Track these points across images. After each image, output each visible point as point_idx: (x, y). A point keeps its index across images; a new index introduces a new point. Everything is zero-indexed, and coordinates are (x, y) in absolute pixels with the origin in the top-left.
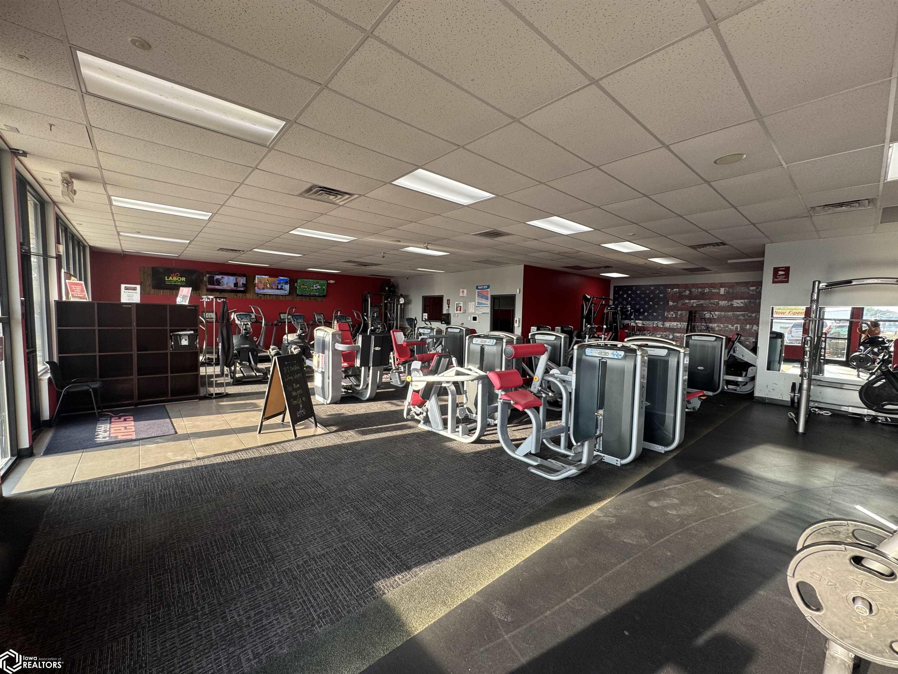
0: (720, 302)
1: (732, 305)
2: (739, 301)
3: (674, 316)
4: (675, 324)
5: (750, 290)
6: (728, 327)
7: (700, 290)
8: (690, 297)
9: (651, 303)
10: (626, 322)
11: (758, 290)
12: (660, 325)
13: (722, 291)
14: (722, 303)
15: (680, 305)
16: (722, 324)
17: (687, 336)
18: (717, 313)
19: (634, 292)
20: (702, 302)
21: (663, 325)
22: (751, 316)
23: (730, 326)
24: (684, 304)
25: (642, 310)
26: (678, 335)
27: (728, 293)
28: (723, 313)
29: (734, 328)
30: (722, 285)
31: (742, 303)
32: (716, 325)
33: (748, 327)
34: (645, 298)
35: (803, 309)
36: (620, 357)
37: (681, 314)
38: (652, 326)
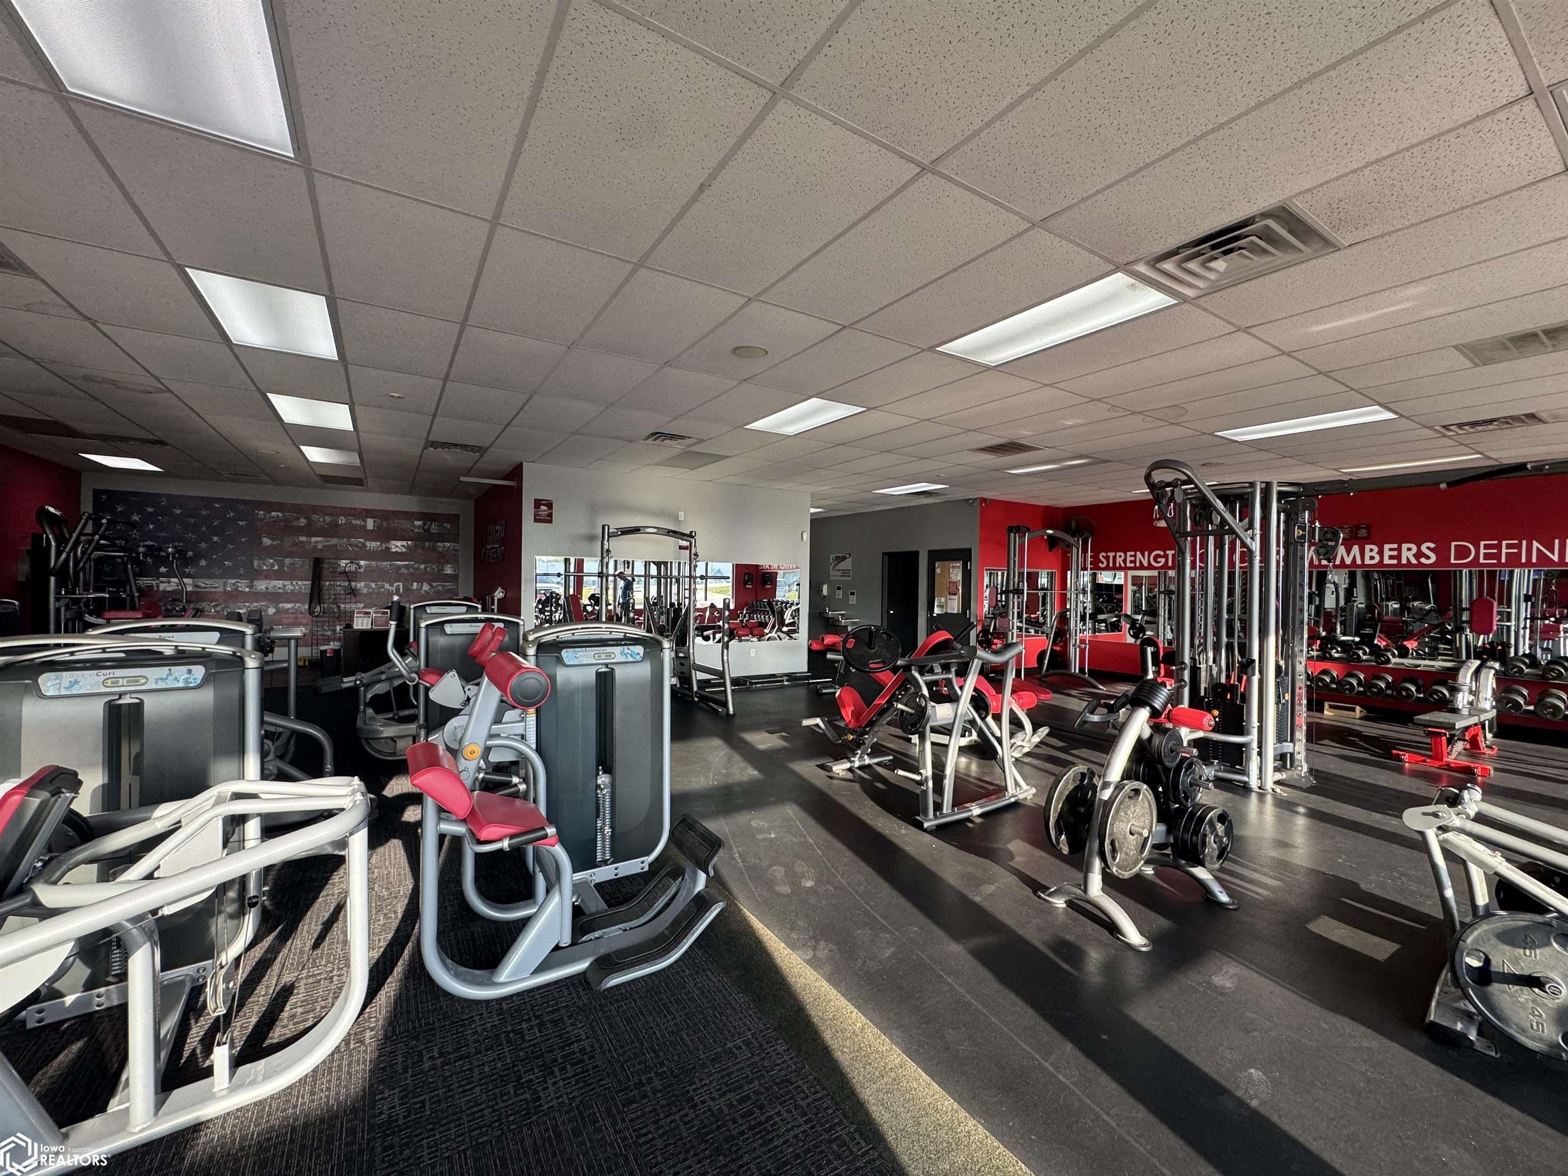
0: (368, 544)
1: (388, 549)
2: (399, 543)
3: (276, 567)
5: (414, 526)
6: (383, 587)
7: (328, 519)
8: (310, 531)
9: (215, 539)
13: (370, 524)
15: (287, 544)
18: (362, 563)
19: (165, 511)
20: (334, 541)
21: (251, 587)
22: (418, 569)
24: (297, 544)
25: (190, 554)
26: (289, 606)
27: (380, 527)
28: (374, 563)
29: (394, 588)
30: (369, 513)
31: (403, 546)
32: (363, 584)
34: (197, 526)
37: (293, 564)
38: (221, 589)
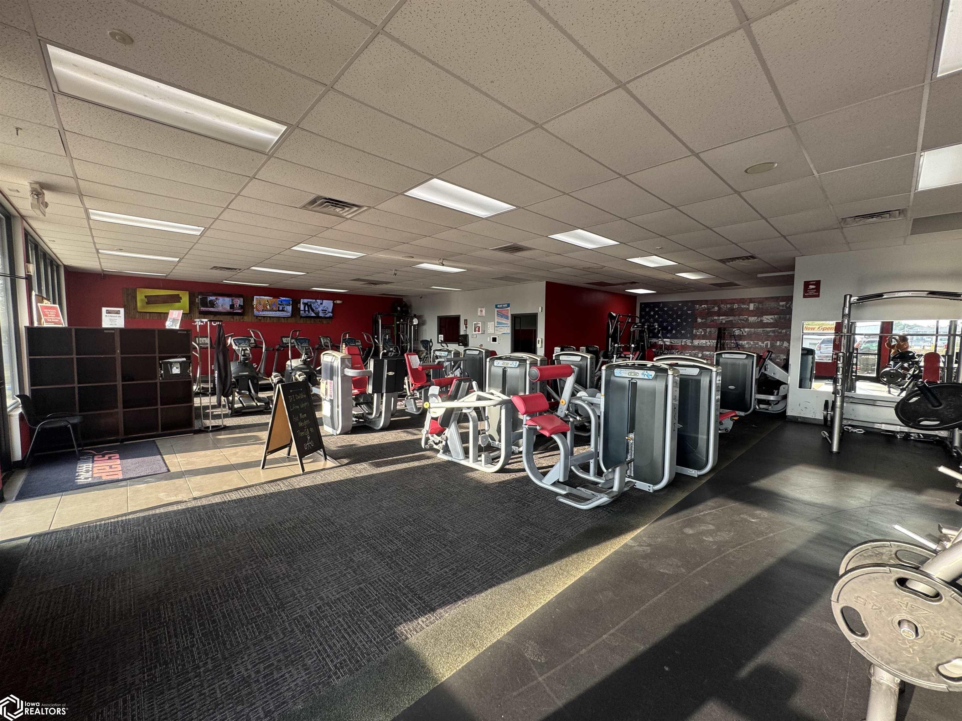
0: (750, 318)
1: (761, 321)
2: (769, 317)
3: (703, 333)
4: (704, 341)
5: (779, 305)
6: (758, 344)
7: (729, 306)
8: (719, 314)
9: (679, 320)
10: (654, 340)
11: (788, 305)
12: (689, 342)
13: (752, 307)
14: (752, 319)
15: (708, 321)
16: (751, 341)
17: (717, 354)
18: (746, 330)
19: (662, 309)
20: (731, 318)
21: (692, 343)
22: (781, 333)
23: (760, 343)
24: (713, 321)
25: (669, 328)
26: (708, 353)
27: (757, 308)
28: (753, 330)
29: (764, 345)
30: (751, 301)
31: (772, 318)
32: (746, 342)
33: (778, 343)
34: (673, 315)
35: (833, 324)
36: (651, 377)
37: (710, 331)
38: (680, 344)
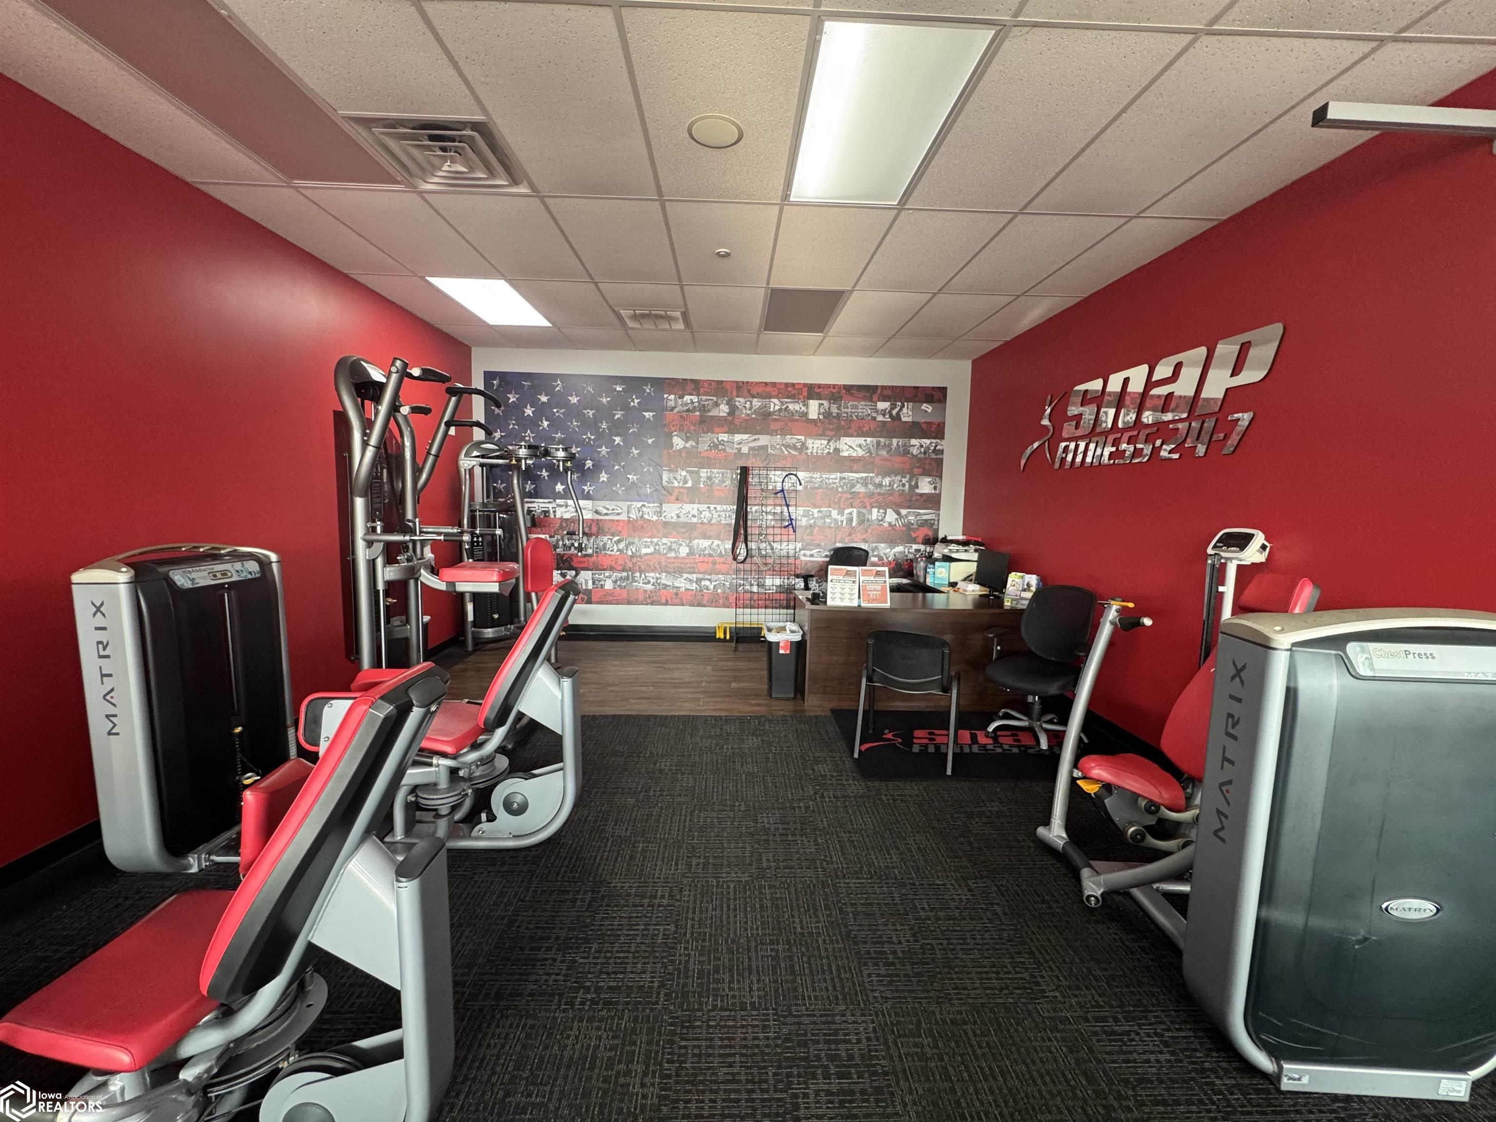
0: (810, 443)
1: (837, 450)
2: (854, 441)
3: (689, 484)
4: (692, 508)
5: (877, 411)
7: (757, 403)
8: (731, 424)
9: (618, 440)
10: (539, 505)
12: (650, 512)
14: (817, 445)
15: (703, 447)
16: (815, 506)
19: (558, 400)
20: (764, 440)
21: (660, 513)
22: (880, 485)
23: (834, 513)
24: (716, 446)
26: (705, 543)
27: (828, 415)
28: (817, 475)
30: (812, 391)
31: (860, 446)
34: (596, 421)
37: (709, 478)
38: (624, 517)
